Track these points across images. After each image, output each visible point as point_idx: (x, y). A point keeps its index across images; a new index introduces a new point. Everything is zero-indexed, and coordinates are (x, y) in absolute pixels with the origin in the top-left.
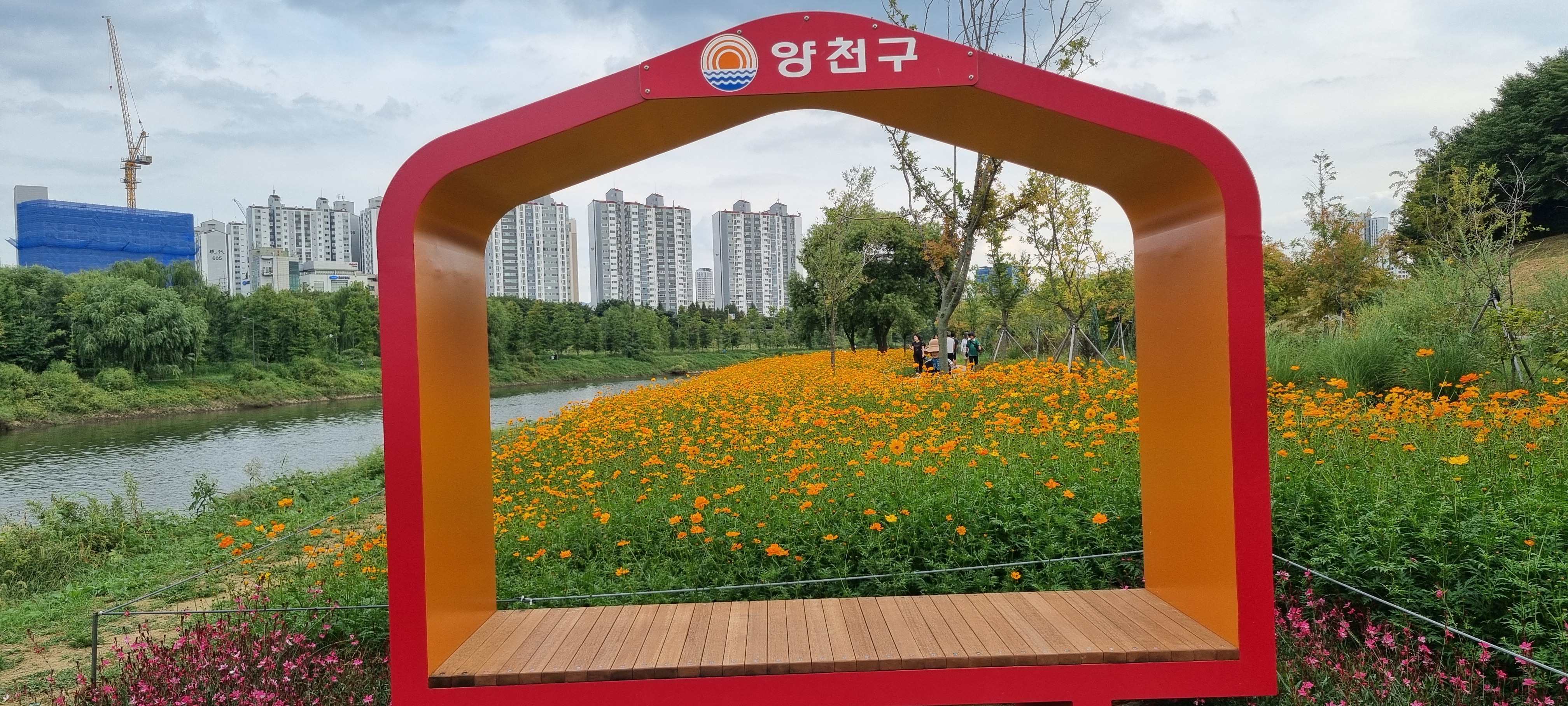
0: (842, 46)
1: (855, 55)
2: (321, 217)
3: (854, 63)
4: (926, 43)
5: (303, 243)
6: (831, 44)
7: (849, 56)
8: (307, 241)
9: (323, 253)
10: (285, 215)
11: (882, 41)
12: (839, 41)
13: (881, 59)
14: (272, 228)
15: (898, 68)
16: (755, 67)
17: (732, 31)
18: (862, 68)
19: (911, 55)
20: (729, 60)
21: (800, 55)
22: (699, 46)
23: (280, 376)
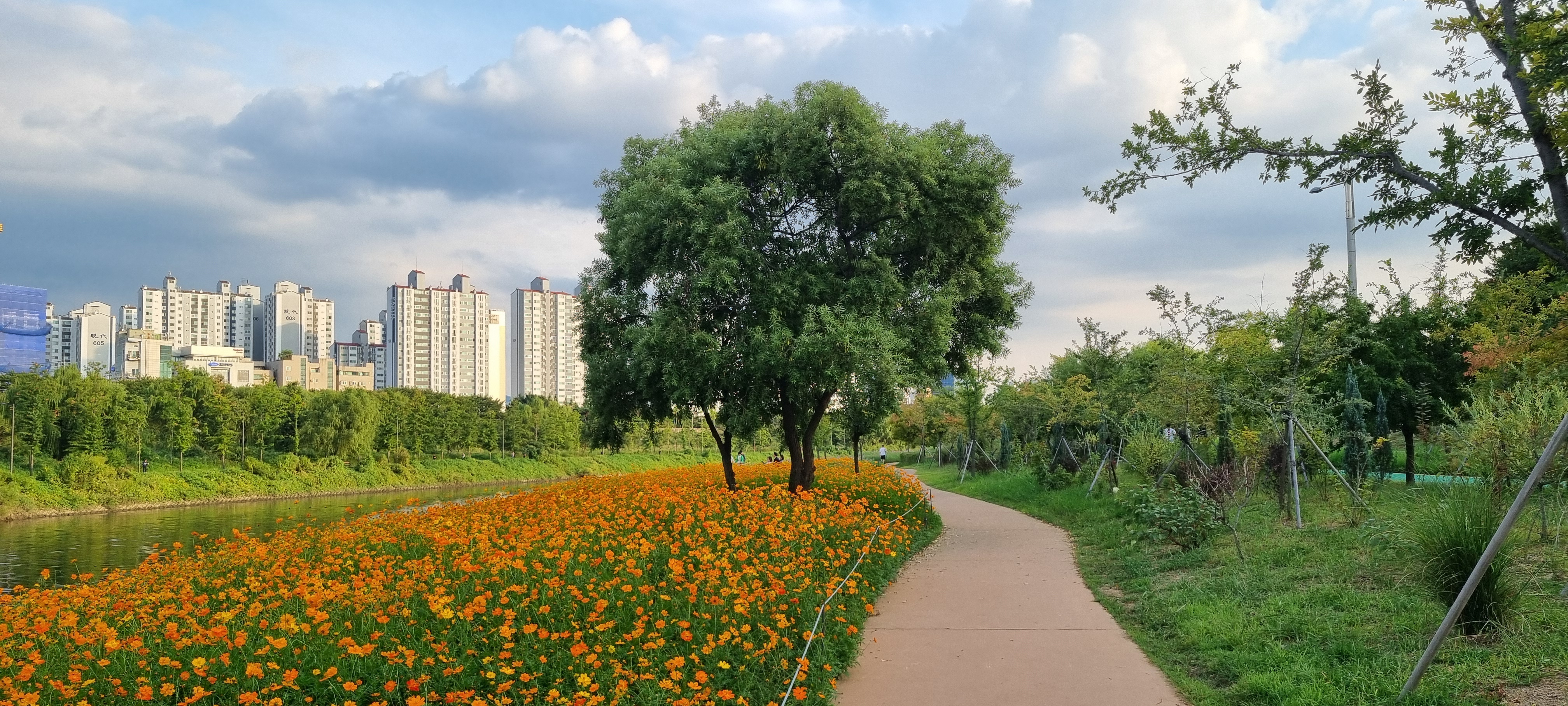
2: (220, 301)
5: (199, 329)
8: (203, 326)
9: (220, 340)
10: (181, 299)
14: (165, 311)
23: (42, 478)
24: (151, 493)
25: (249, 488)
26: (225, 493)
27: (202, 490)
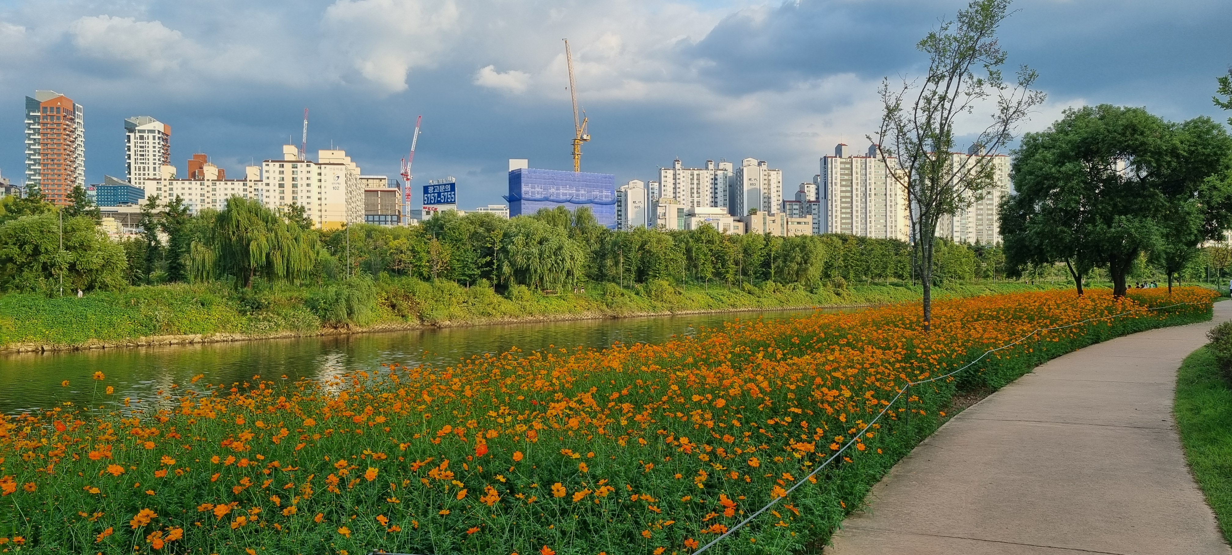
2: (708, 175)
5: (695, 195)
8: (698, 193)
9: (708, 202)
10: (684, 175)
14: (675, 184)
23: (637, 294)
24: (693, 304)
25: (746, 303)
26: (733, 306)
27: (720, 303)
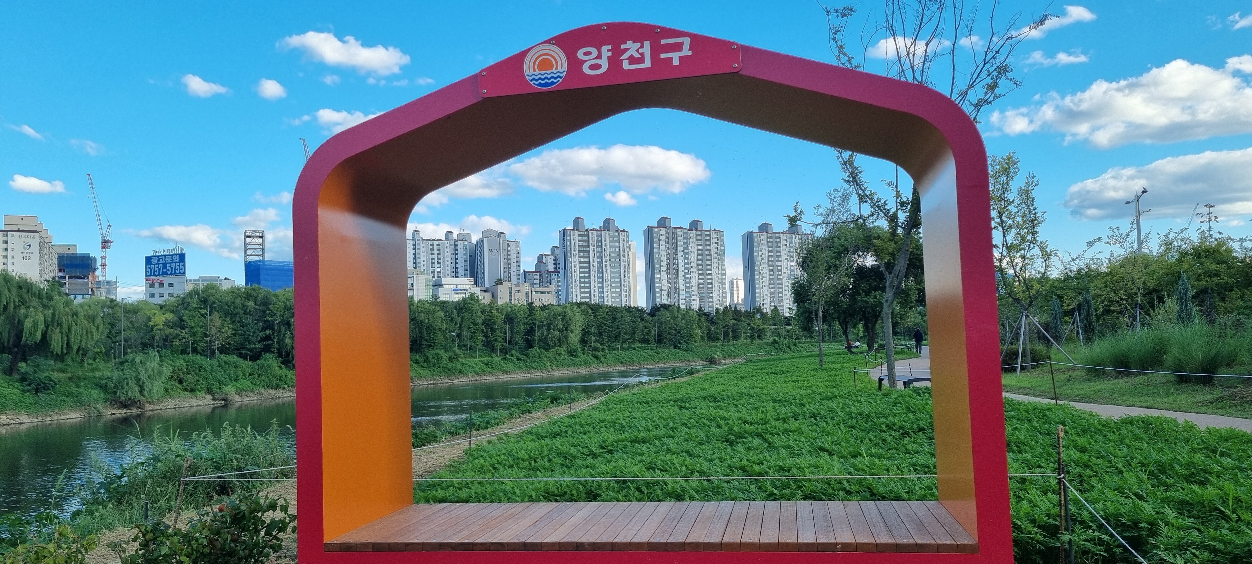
0: (631, 48)
1: (642, 54)
2: (448, 245)
3: (641, 60)
4: (697, 41)
5: (436, 265)
6: (623, 46)
7: (637, 56)
8: (438, 263)
9: (449, 272)
10: (424, 245)
11: (663, 42)
12: (630, 44)
13: (663, 56)
14: (415, 254)
15: (676, 62)
16: (565, 68)
17: (548, 42)
18: (647, 64)
19: (686, 51)
20: (545, 64)
21: (599, 57)
22: (524, 54)
